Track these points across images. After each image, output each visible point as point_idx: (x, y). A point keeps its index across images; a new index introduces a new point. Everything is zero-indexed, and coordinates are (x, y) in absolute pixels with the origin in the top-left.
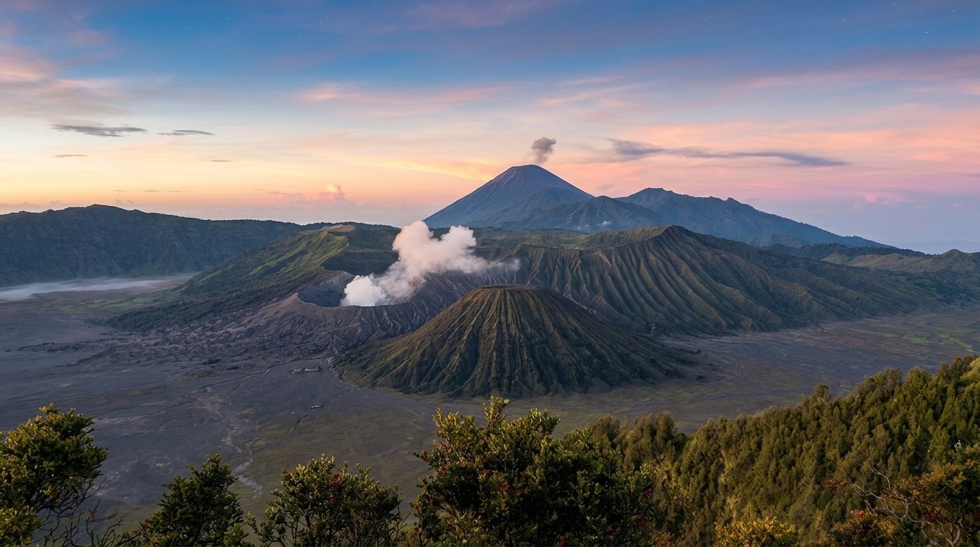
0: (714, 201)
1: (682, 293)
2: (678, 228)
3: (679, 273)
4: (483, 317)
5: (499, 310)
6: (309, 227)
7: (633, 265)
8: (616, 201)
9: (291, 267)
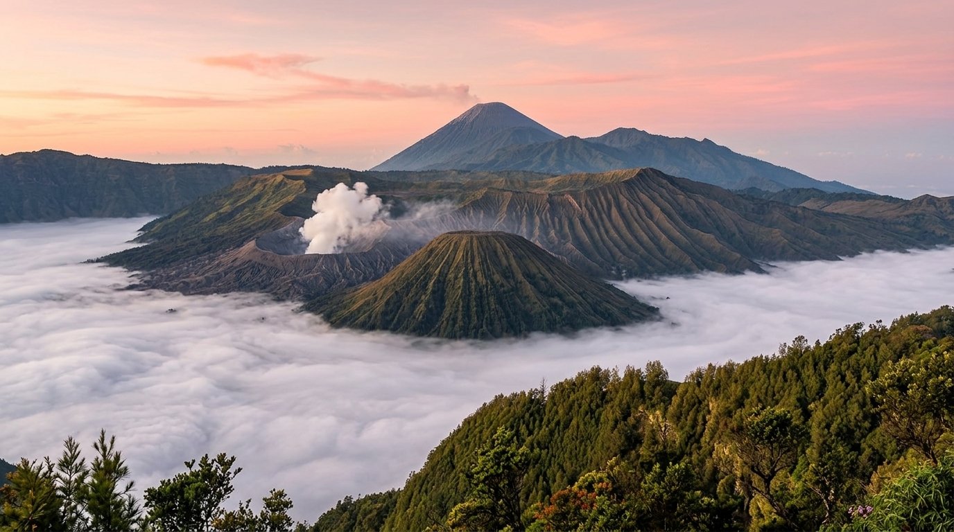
0: (689, 142)
1: (654, 239)
2: (651, 169)
3: (651, 217)
4: (448, 264)
5: (465, 257)
6: (264, 170)
7: (603, 209)
8: (587, 142)
9: (247, 212)
